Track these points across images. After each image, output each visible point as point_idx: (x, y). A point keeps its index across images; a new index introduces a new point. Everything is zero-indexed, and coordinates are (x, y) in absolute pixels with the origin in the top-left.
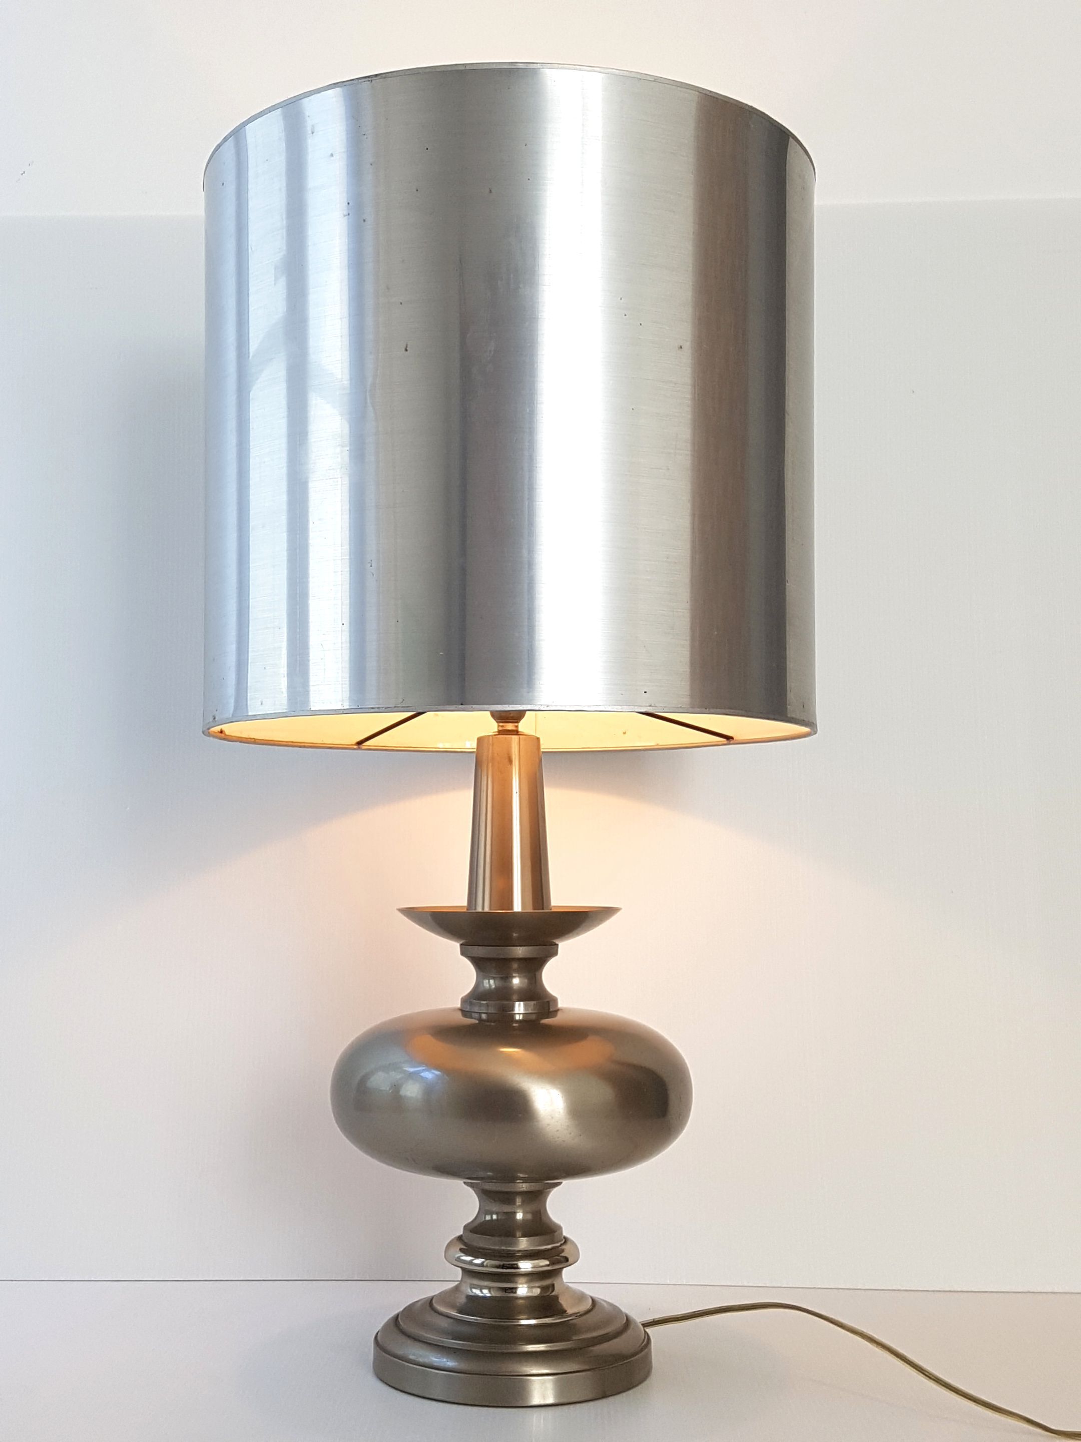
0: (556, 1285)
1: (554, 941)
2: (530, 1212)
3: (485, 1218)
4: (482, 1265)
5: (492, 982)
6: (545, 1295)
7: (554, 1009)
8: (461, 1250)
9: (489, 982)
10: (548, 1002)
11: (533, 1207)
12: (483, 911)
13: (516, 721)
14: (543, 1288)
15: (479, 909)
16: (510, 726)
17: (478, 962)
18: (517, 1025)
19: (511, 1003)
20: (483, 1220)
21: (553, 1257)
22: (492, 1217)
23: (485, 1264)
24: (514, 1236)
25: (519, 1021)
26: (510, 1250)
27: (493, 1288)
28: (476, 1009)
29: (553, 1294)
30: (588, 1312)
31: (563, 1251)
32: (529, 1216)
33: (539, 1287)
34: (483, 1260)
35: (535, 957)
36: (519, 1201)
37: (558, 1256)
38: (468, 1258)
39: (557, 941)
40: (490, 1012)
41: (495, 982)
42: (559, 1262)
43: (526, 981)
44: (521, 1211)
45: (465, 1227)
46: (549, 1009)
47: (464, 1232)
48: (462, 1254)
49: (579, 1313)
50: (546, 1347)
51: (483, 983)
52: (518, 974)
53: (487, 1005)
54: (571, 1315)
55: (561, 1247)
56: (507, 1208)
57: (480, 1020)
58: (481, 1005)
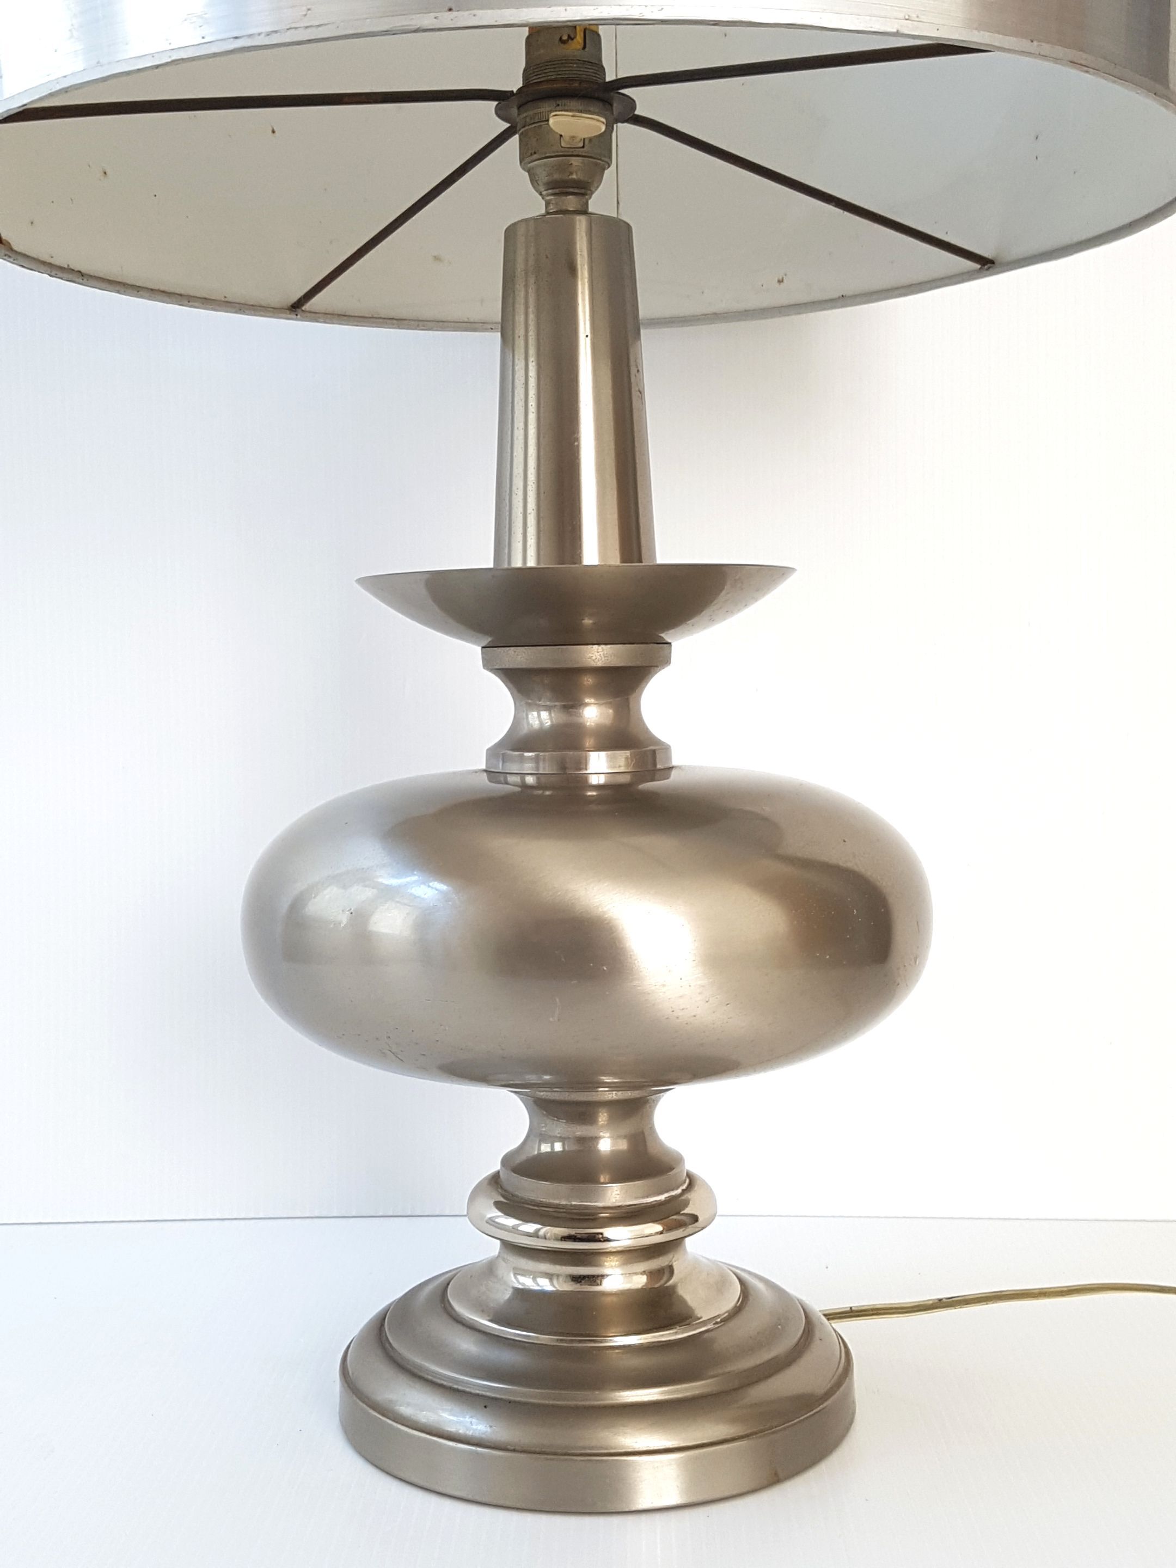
0: (675, 1267)
1: (662, 635)
2: (625, 1137)
3: (539, 1149)
4: (536, 1235)
5: (545, 715)
6: (656, 1286)
7: (667, 766)
8: (498, 1205)
9: (539, 716)
10: (654, 752)
11: (628, 1127)
12: (524, 567)
13: (583, 191)
14: (654, 1275)
15: (517, 563)
16: (571, 202)
17: (516, 678)
18: (594, 793)
19: (584, 753)
20: (536, 1153)
21: (669, 1217)
22: (552, 1147)
23: (541, 1233)
24: (597, 1181)
25: (598, 787)
26: (587, 1207)
27: (558, 1276)
28: (514, 768)
29: (671, 1282)
30: (737, 1311)
31: (686, 1204)
32: (623, 1145)
33: (644, 1273)
34: (539, 1226)
35: (630, 664)
36: (603, 1117)
37: (678, 1213)
38: (511, 1222)
39: (667, 636)
40: (541, 772)
41: (550, 714)
42: (680, 1225)
43: (611, 711)
44: (608, 1135)
45: (506, 1161)
46: (655, 764)
47: (501, 1168)
48: (500, 1214)
49: (718, 1316)
50: (662, 1393)
51: (527, 718)
52: (596, 699)
53: (537, 760)
54: (705, 1323)
55: (683, 1198)
56: (581, 1131)
57: (524, 786)
58: (522, 759)
